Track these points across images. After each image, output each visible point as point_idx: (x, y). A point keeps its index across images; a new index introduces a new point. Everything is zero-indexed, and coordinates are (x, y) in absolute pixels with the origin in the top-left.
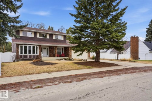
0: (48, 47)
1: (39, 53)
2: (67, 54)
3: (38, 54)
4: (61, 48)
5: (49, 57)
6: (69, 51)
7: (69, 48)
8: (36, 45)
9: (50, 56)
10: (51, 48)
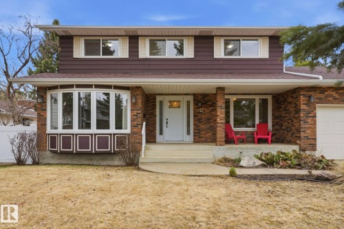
0: (191, 98)
1: (133, 126)
2: (288, 130)
3: (128, 131)
4: (257, 98)
5: (196, 141)
6: (298, 111)
7: (297, 98)
8: (116, 87)
9: (199, 139)
10: (204, 102)
